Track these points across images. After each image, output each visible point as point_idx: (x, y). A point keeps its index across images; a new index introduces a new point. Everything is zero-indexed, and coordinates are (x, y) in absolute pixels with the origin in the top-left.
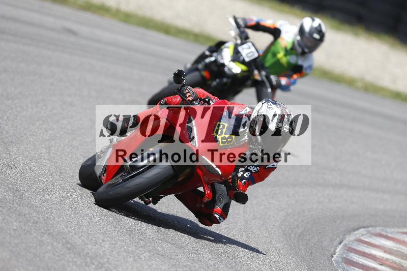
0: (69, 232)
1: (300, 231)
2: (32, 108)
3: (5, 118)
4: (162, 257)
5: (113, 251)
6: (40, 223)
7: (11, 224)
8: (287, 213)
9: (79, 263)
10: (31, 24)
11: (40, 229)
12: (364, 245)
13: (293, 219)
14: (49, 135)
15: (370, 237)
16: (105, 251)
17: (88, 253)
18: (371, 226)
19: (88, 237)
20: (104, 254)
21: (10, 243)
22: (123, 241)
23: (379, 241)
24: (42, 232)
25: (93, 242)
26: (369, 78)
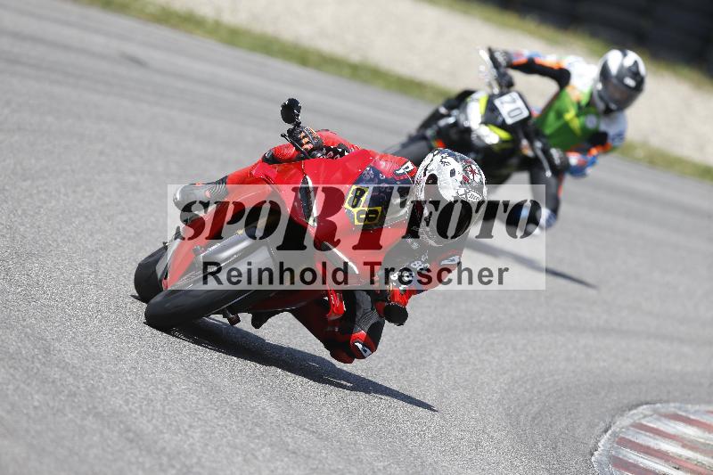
0: (130, 410)
1: (535, 409)
2: (66, 195)
3: (20, 212)
4: (294, 455)
5: (207, 445)
6: (80, 395)
7: (29, 398)
8: (513, 379)
9: (147, 465)
10: (66, 48)
11: (80, 407)
12: (648, 434)
13: (523, 389)
14: (96, 241)
15: (658, 420)
16: (193, 444)
17: (164, 449)
18: (660, 401)
19: (164, 420)
20: (192, 449)
21: (27, 431)
22: (226, 427)
23: (674, 428)
24: (84, 412)
25: (173, 428)
26: (656, 142)
